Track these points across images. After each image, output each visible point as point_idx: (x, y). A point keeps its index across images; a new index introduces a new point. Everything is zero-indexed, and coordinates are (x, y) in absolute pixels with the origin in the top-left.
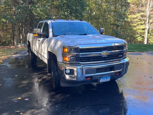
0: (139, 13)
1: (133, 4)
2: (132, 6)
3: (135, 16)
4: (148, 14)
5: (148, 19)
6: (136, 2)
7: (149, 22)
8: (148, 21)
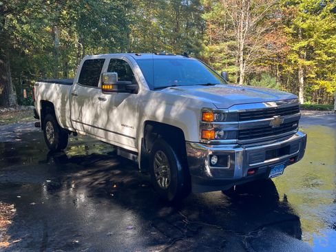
0: (226, 41)
1: (214, 23)
2: (212, 26)
3: (218, 48)
4: (241, 43)
5: (242, 54)
6: (218, 19)
7: (244, 60)
8: (241, 59)
